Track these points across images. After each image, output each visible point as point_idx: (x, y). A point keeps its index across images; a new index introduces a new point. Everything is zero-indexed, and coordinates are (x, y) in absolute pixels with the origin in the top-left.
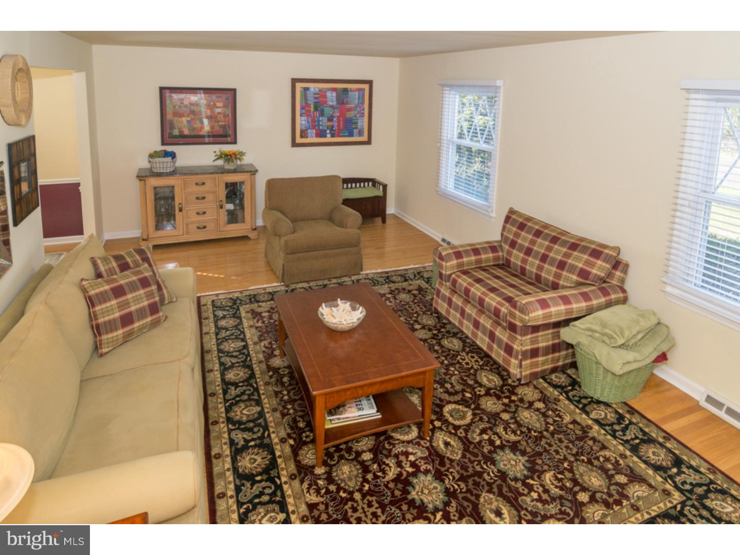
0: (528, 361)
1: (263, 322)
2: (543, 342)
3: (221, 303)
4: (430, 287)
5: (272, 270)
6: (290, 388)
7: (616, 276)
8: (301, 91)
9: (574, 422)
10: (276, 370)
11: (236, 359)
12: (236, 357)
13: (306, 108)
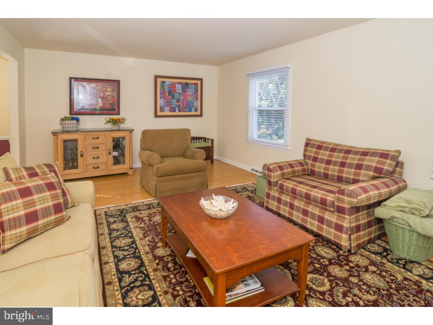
0: (355, 235)
1: (145, 224)
2: (362, 220)
3: (112, 213)
4: (255, 196)
5: (147, 191)
6: (175, 272)
7: (397, 171)
8: (160, 83)
9: (405, 279)
10: (161, 258)
11: (127, 252)
12: (127, 250)
13: (164, 94)
